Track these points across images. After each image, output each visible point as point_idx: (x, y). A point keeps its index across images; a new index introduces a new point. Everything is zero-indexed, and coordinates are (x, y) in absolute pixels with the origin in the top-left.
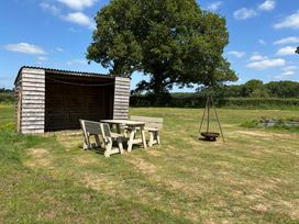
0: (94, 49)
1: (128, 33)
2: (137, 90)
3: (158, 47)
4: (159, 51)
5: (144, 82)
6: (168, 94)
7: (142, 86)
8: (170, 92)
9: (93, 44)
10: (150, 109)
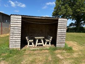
0: (54, 12)
1: (67, 5)
2: (69, 26)
3: (79, 9)
4: (80, 10)
5: (72, 23)
6: (83, 27)
7: (71, 25)
8: (83, 26)
9: (54, 11)
10: (75, 33)
